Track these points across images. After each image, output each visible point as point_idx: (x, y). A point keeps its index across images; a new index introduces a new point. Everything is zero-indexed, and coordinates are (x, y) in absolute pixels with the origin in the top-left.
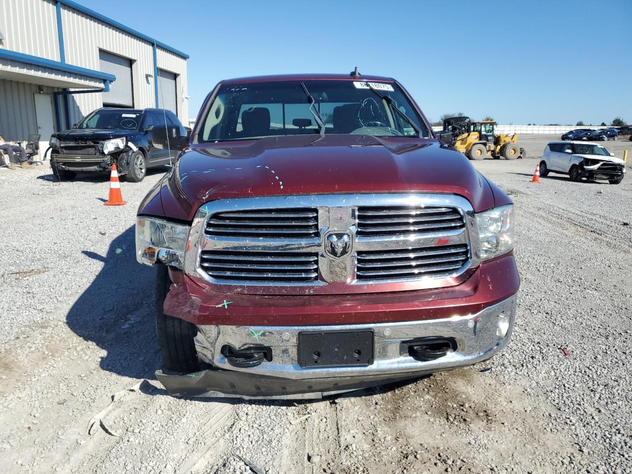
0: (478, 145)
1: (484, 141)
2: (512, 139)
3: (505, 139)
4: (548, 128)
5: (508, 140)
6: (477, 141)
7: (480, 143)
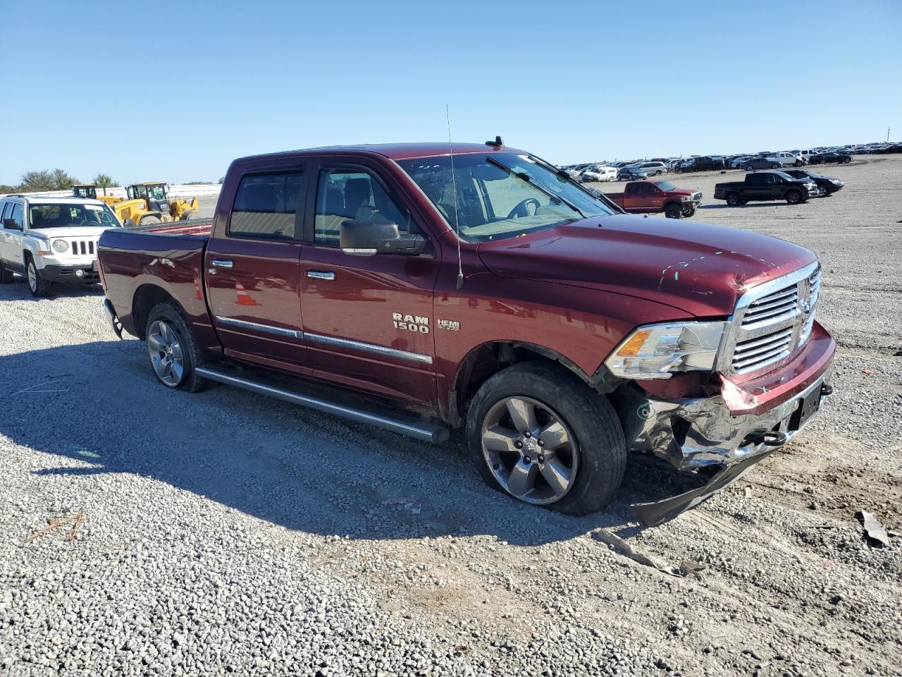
0: (149, 217)
1: (157, 212)
2: (192, 206)
3: (183, 207)
4: (187, 188)
5: (187, 207)
6: (146, 212)
7: (151, 215)
